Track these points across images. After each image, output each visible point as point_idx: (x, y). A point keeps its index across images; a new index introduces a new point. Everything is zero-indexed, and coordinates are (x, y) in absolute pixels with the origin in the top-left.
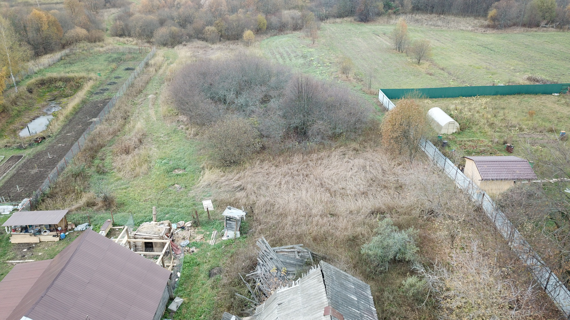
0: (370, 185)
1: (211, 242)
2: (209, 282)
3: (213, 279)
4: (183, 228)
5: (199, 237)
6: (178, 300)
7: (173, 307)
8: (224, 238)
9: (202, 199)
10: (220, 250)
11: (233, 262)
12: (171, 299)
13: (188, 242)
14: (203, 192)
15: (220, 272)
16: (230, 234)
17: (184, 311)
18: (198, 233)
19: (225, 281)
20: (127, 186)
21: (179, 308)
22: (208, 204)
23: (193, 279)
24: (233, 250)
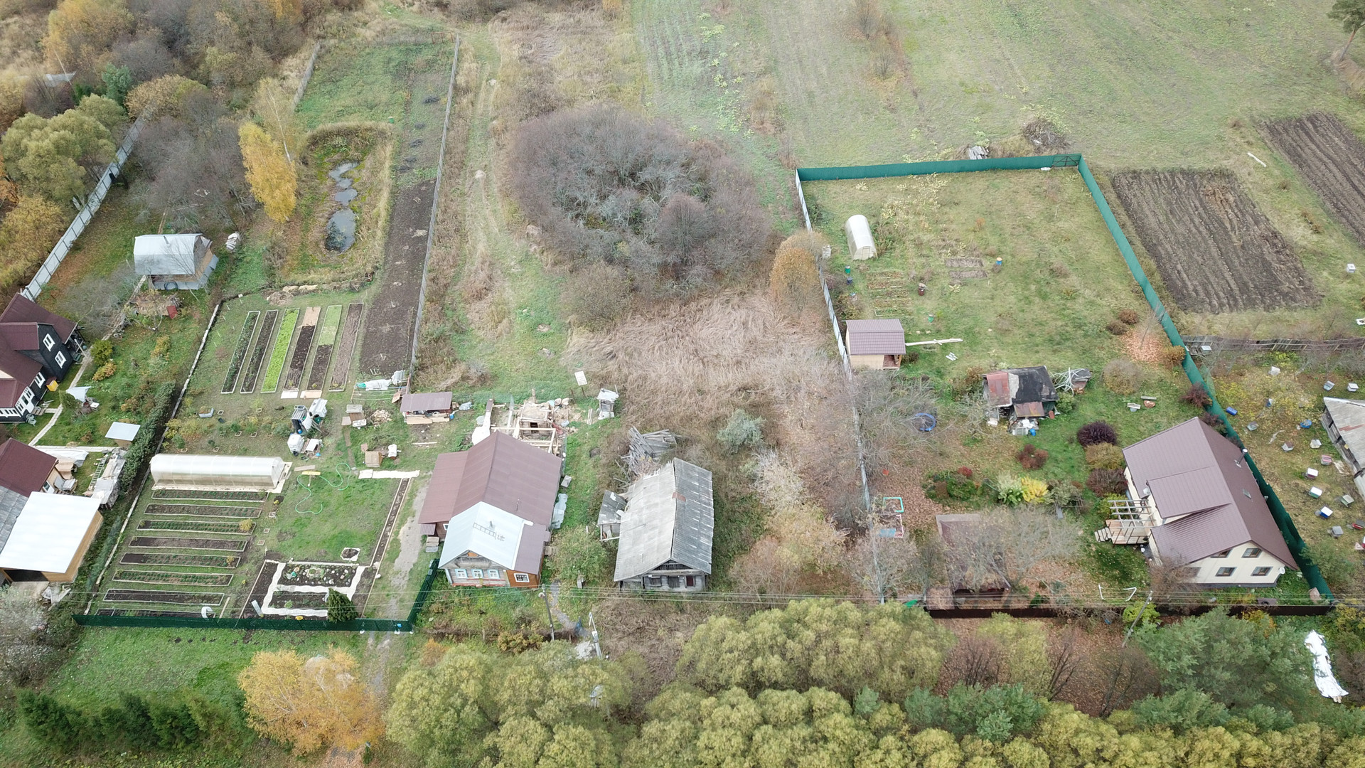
0: (747, 350)
1: (589, 421)
2: (591, 462)
3: (594, 459)
4: (560, 406)
5: (577, 417)
6: (568, 478)
7: (565, 484)
8: (600, 418)
9: (574, 371)
10: (597, 431)
11: (609, 444)
12: (562, 478)
13: (568, 422)
14: (575, 360)
15: (599, 452)
16: (605, 414)
17: (573, 486)
18: (576, 411)
19: (604, 461)
20: (493, 350)
21: (570, 485)
22: (581, 378)
23: (577, 459)
24: (609, 431)
